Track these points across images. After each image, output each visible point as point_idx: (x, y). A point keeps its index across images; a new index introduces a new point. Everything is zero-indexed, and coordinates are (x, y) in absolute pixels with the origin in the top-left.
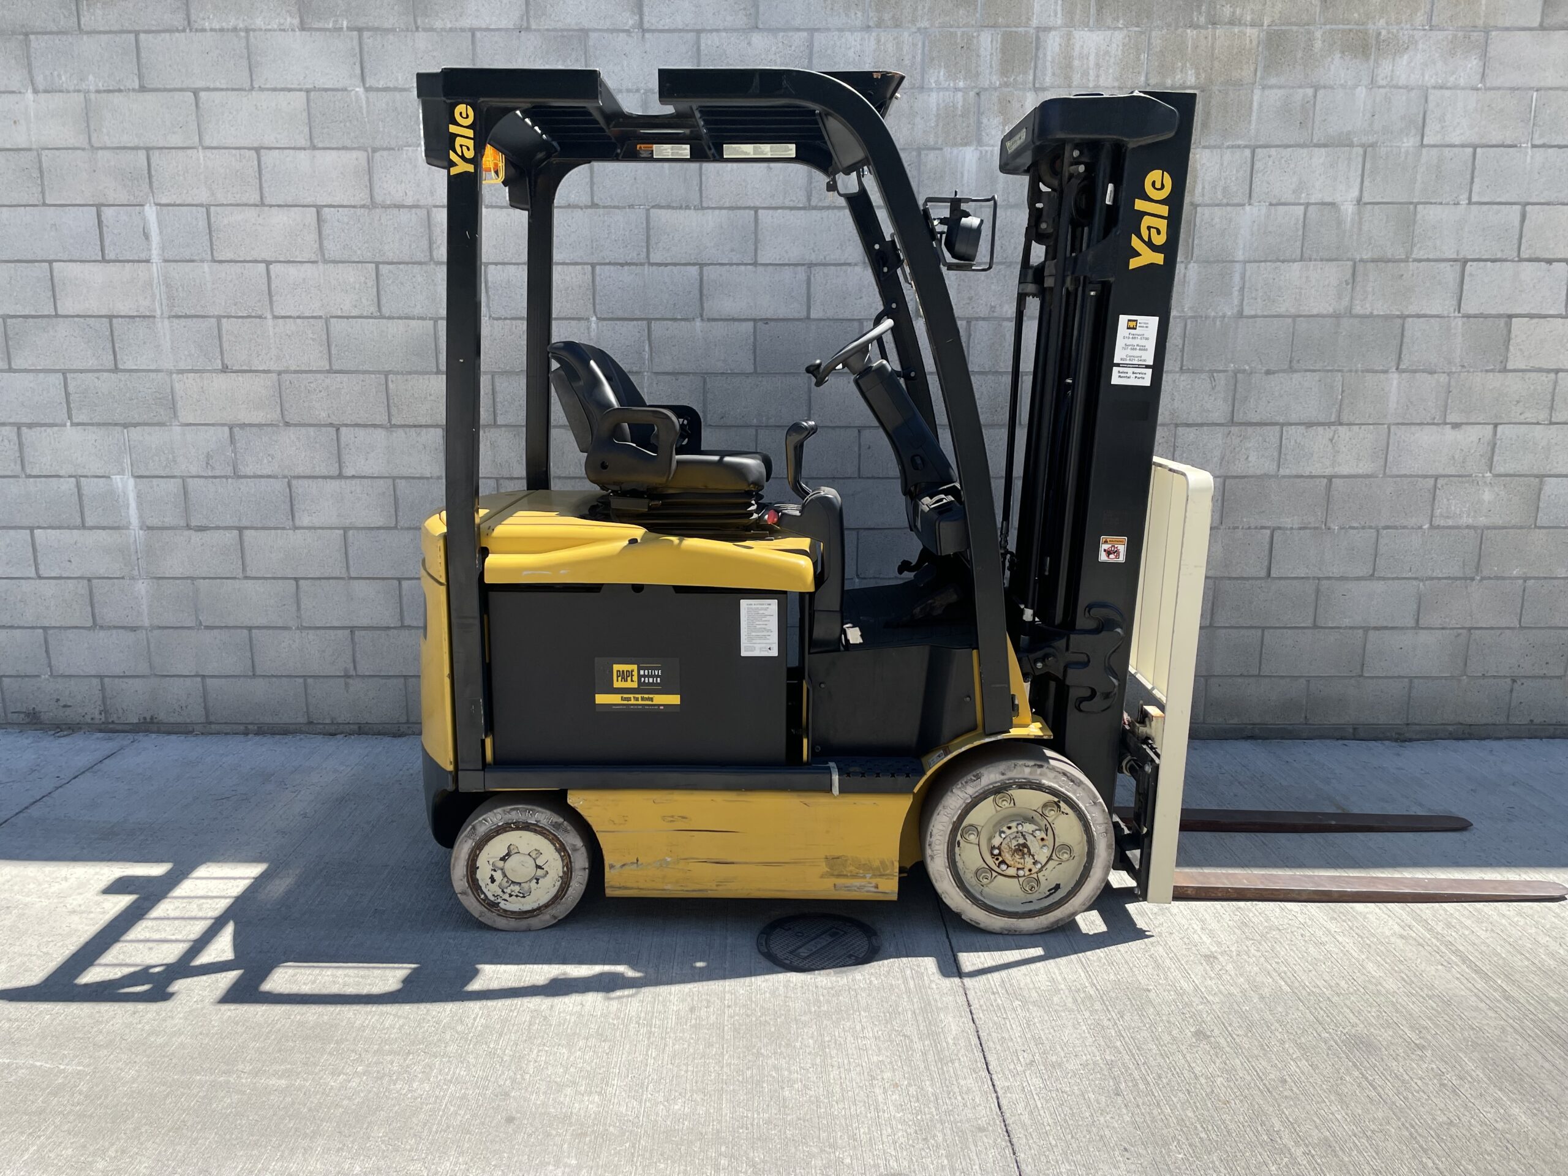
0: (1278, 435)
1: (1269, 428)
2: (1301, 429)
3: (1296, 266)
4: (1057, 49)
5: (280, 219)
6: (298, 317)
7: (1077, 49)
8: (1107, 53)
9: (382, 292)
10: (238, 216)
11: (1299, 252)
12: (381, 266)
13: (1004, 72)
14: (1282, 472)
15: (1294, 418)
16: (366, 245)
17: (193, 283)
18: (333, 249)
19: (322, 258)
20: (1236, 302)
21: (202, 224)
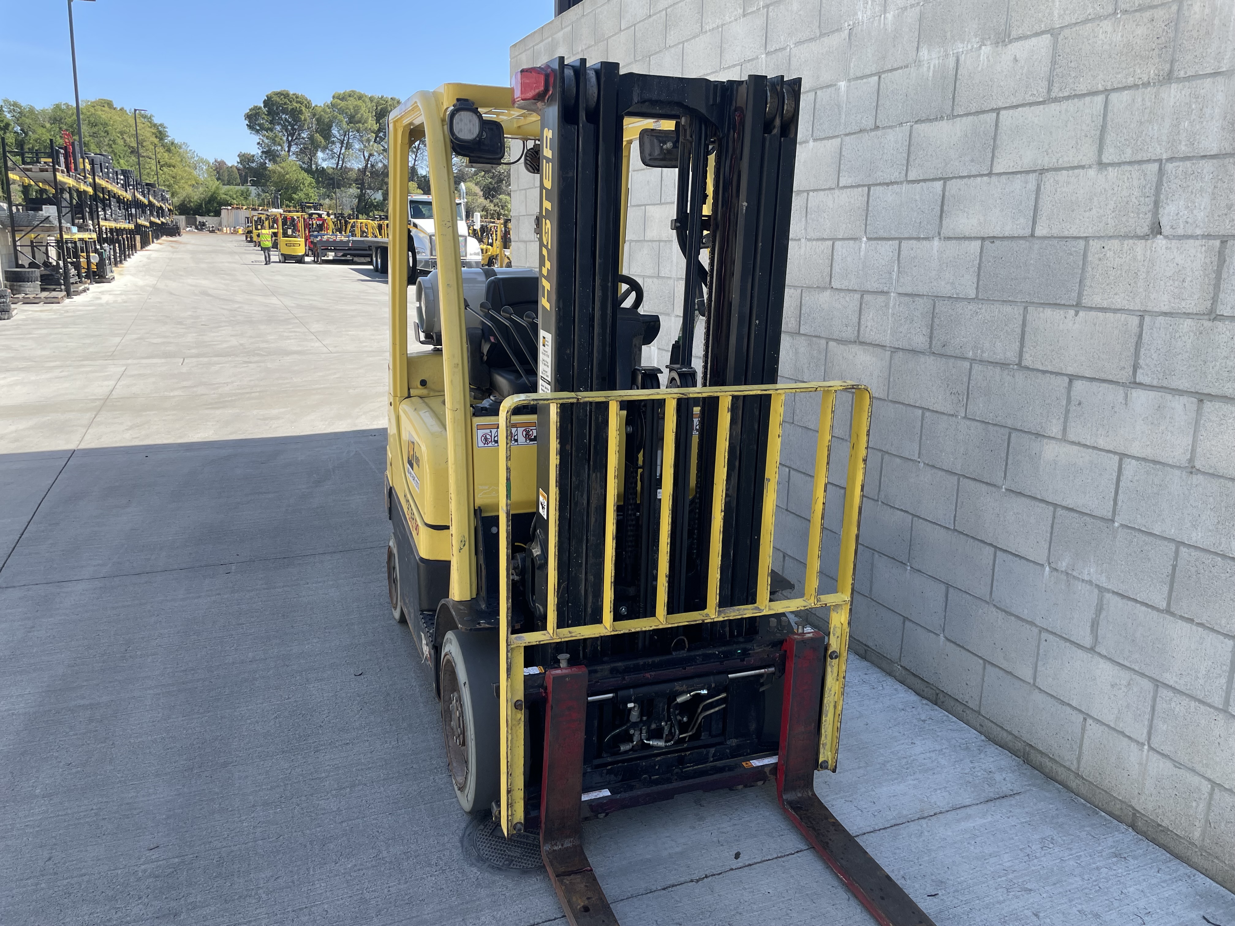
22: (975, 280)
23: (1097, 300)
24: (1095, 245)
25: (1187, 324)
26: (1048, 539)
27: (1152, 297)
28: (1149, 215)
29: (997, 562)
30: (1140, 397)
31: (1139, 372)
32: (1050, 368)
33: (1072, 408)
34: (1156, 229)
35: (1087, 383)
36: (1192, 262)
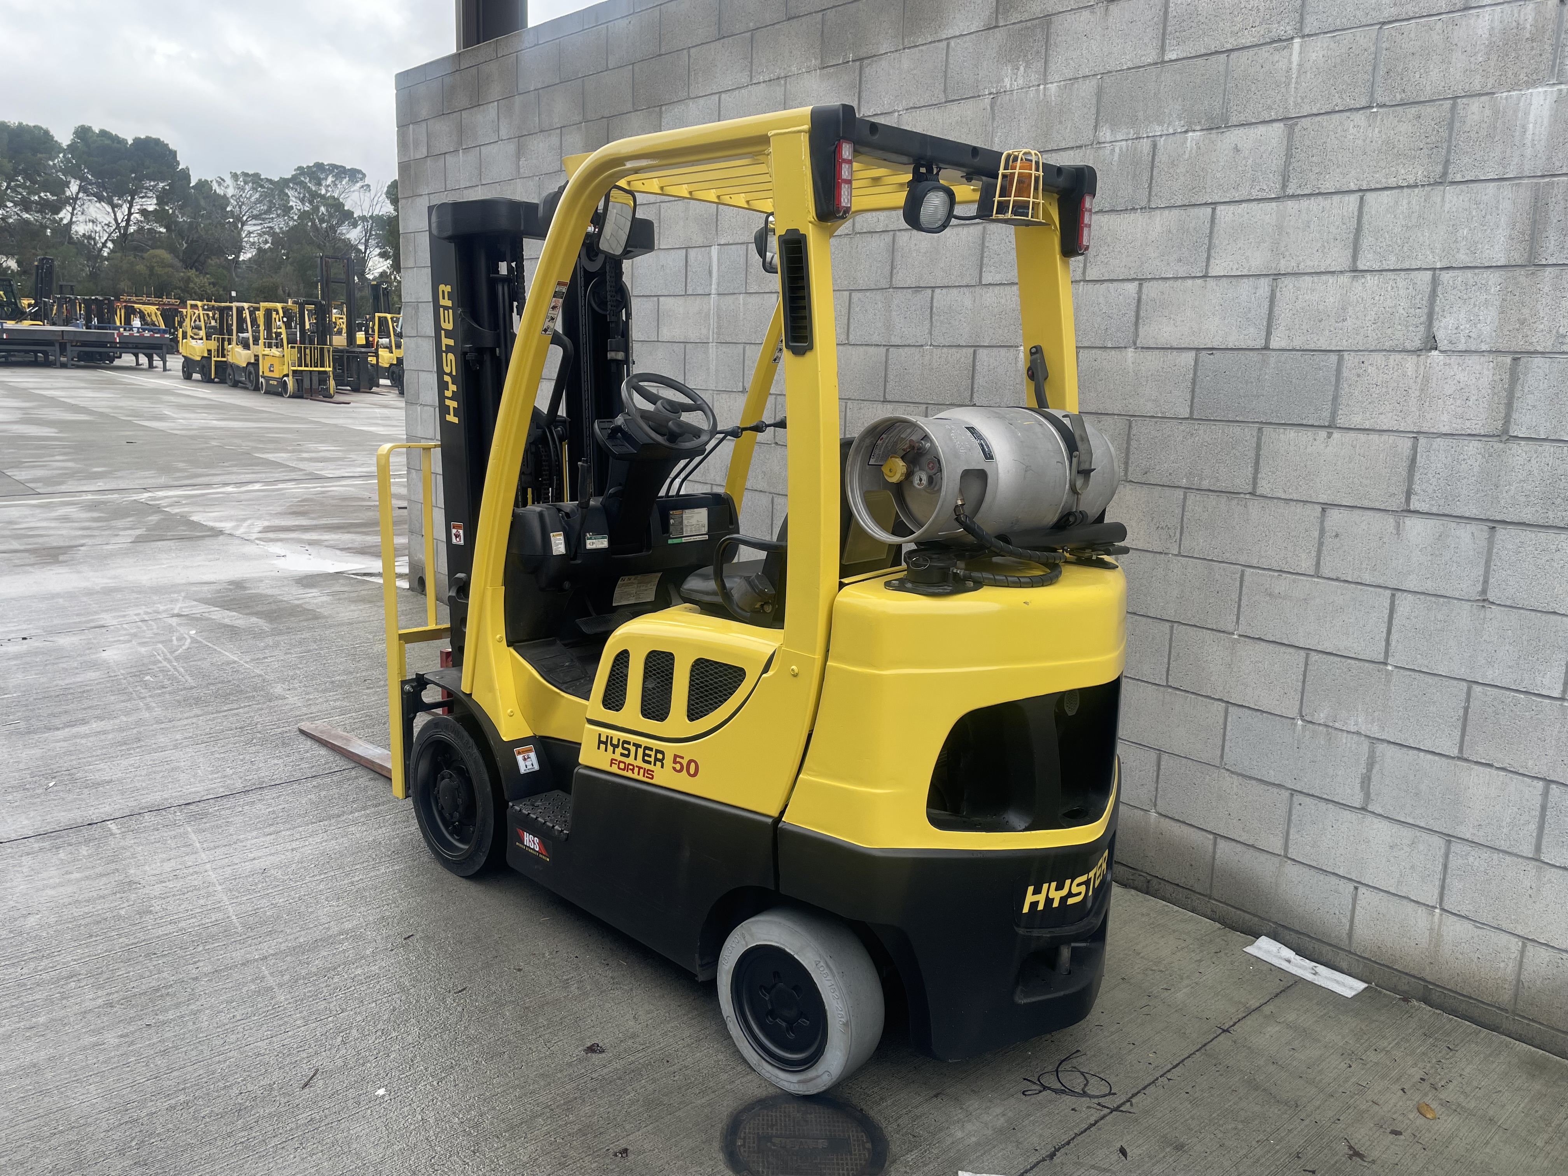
22: (1188, 397)
23: (1357, 420)
24: (1350, 360)
25: (1473, 447)
26: (1300, 689)
27: (1428, 416)
28: (1422, 328)
29: (1229, 719)
30: (1415, 527)
31: (1414, 498)
32: (1295, 496)
33: (1328, 540)
34: (1431, 344)
35: (1345, 513)
36: (1478, 379)
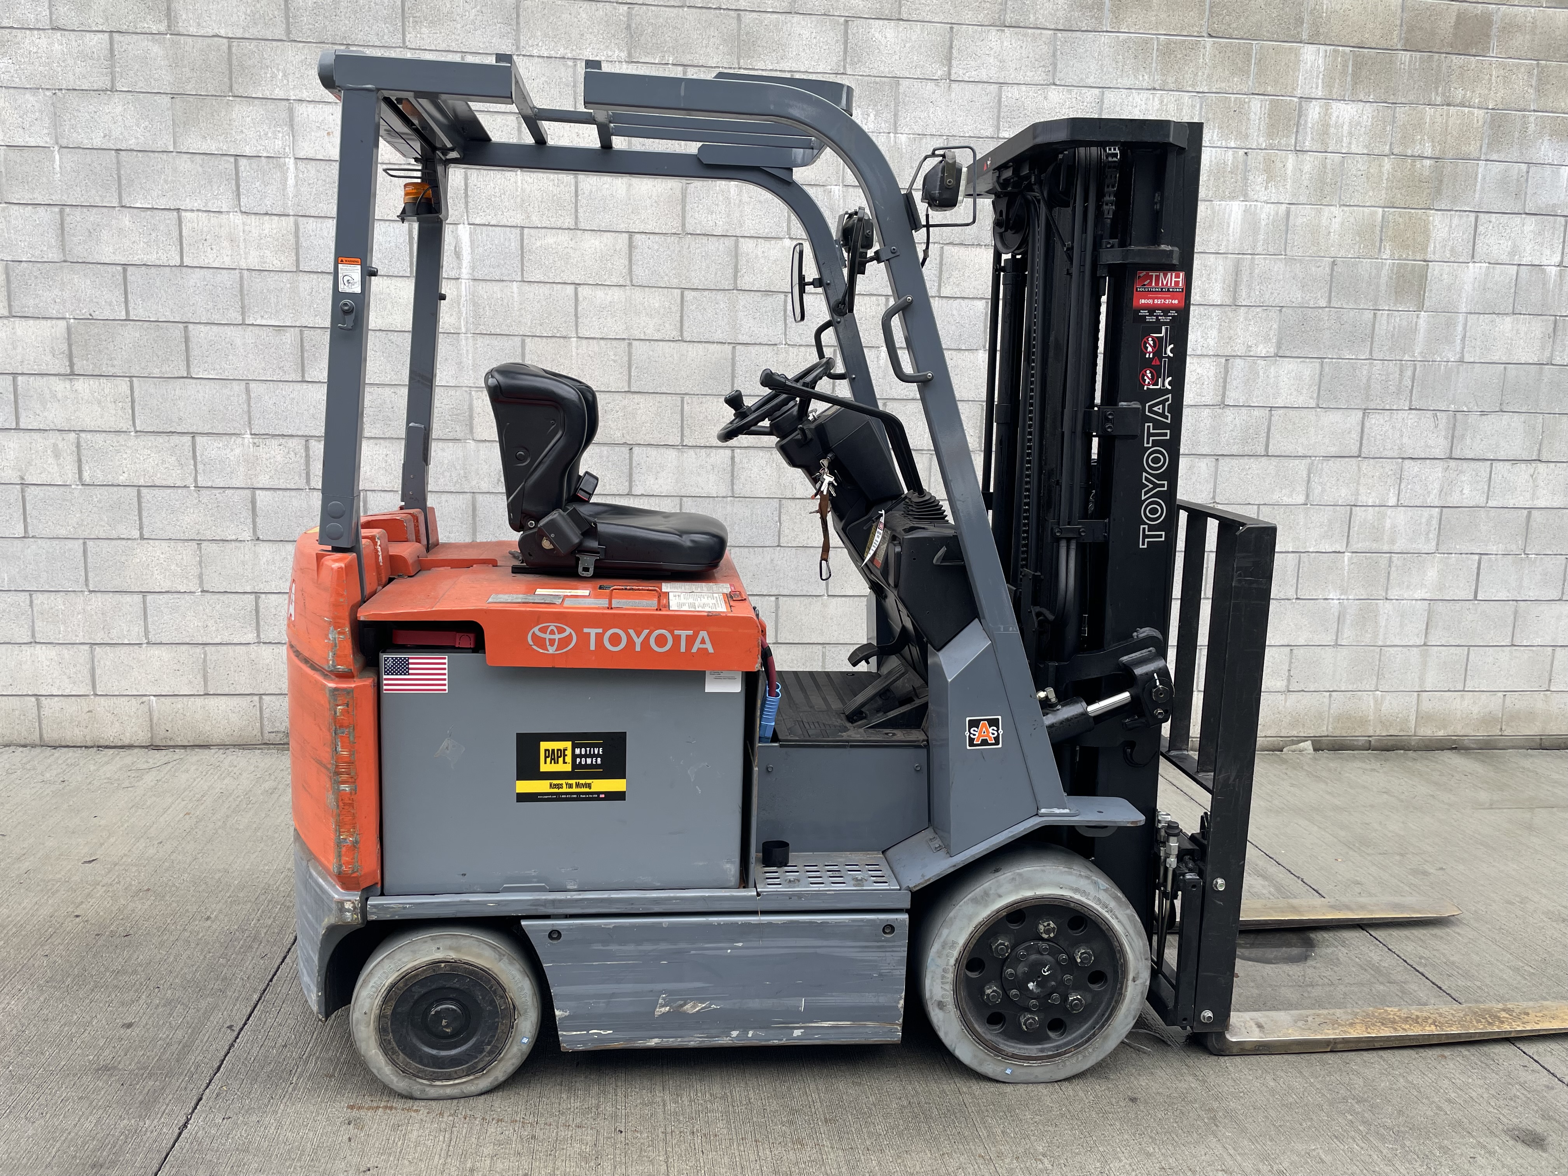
0: (1488, 470)
1: (1481, 463)
2: (1508, 465)
3: (1508, 319)
4: (1316, 116)
5: (592, 244)
6: (602, 339)
7: (1334, 119)
8: (1359, 123)
9: (685, 318)
10: (551, 239)
11: (1511, 308)
12: (686, 293)
13: (1270, 135)
14: (1490, 504)
15: (1502, 455)
16: (674, 272)
17: (500, 303)
18: (641, 274)
19: (631, 282)
20: (1458, 349)
21: (514, 245)
